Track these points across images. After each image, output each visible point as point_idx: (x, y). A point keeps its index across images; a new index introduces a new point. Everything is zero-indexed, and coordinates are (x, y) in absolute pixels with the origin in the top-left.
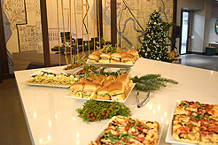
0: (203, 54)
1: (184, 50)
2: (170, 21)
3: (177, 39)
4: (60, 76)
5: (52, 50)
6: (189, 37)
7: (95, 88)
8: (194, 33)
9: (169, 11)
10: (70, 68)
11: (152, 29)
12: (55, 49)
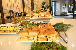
0: (60, 16)
1: (54, 15)
2: (49, 5)
3: (51, 11)
4: (11, 28)
5: (6, 17)
6: (55, 10)
7: (36, 34)
8: (56, 9)
9: (48, 1)
10: (15, 23)
11: (43, 8)
12: (7, 17)
